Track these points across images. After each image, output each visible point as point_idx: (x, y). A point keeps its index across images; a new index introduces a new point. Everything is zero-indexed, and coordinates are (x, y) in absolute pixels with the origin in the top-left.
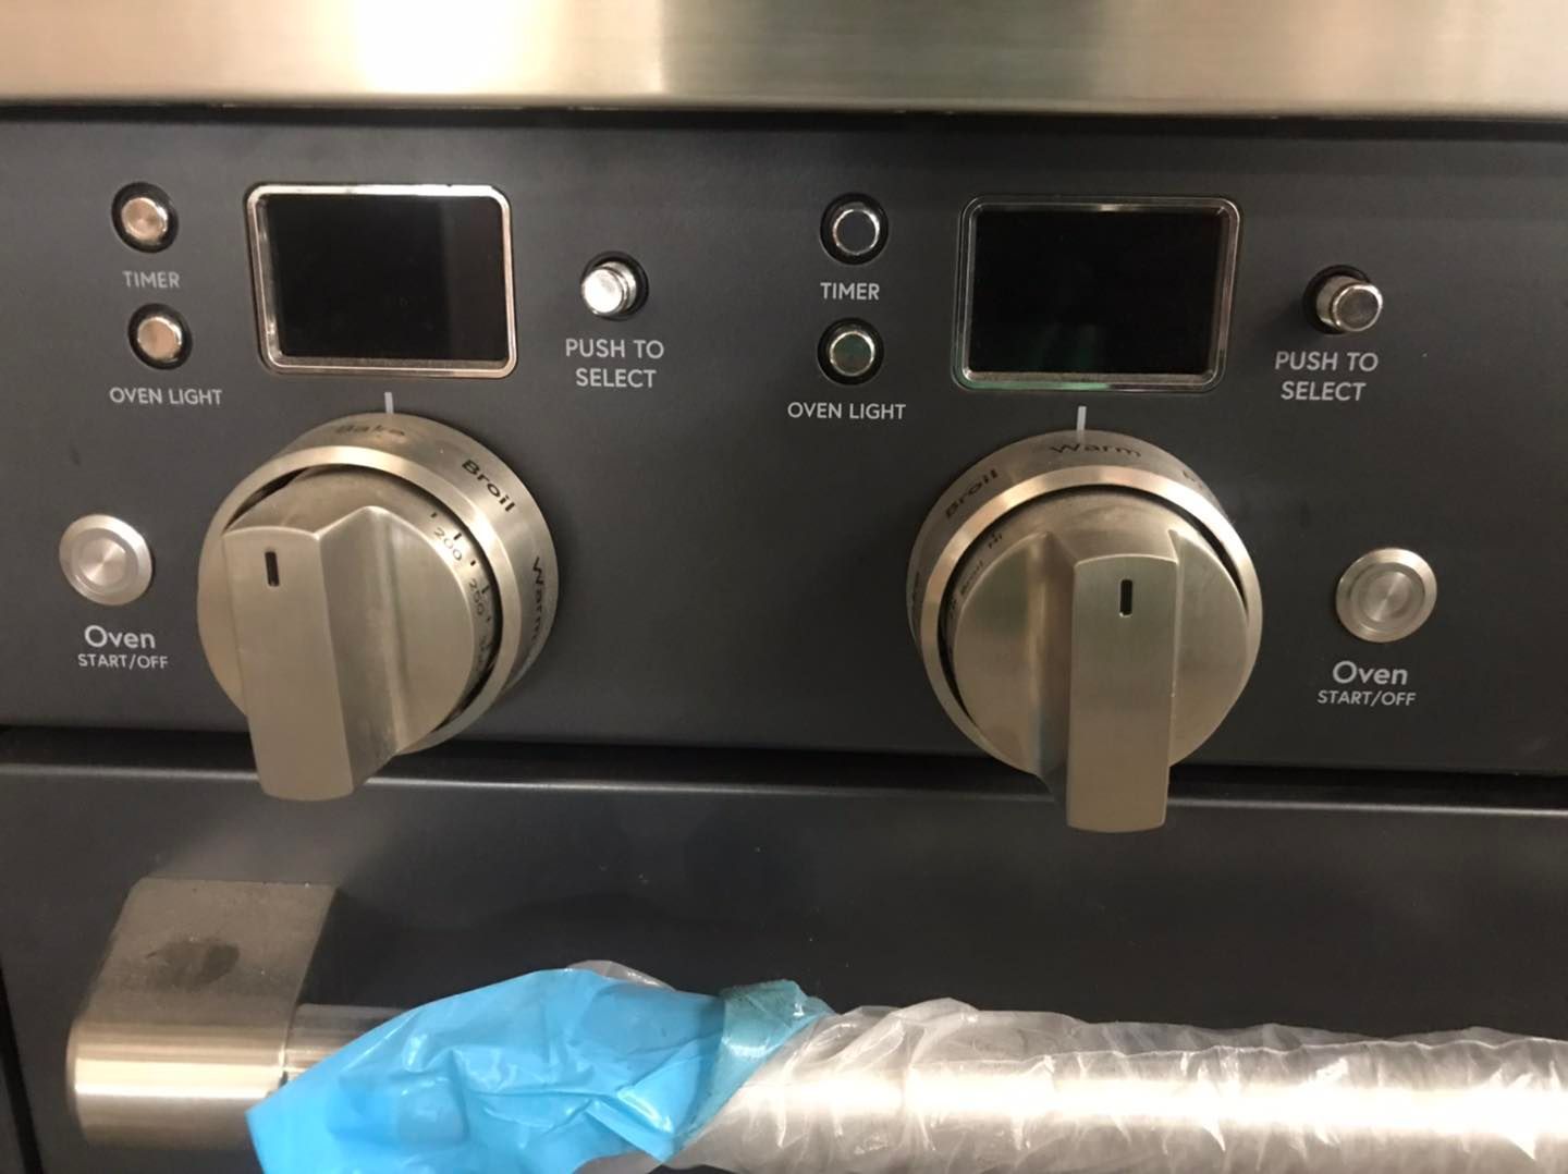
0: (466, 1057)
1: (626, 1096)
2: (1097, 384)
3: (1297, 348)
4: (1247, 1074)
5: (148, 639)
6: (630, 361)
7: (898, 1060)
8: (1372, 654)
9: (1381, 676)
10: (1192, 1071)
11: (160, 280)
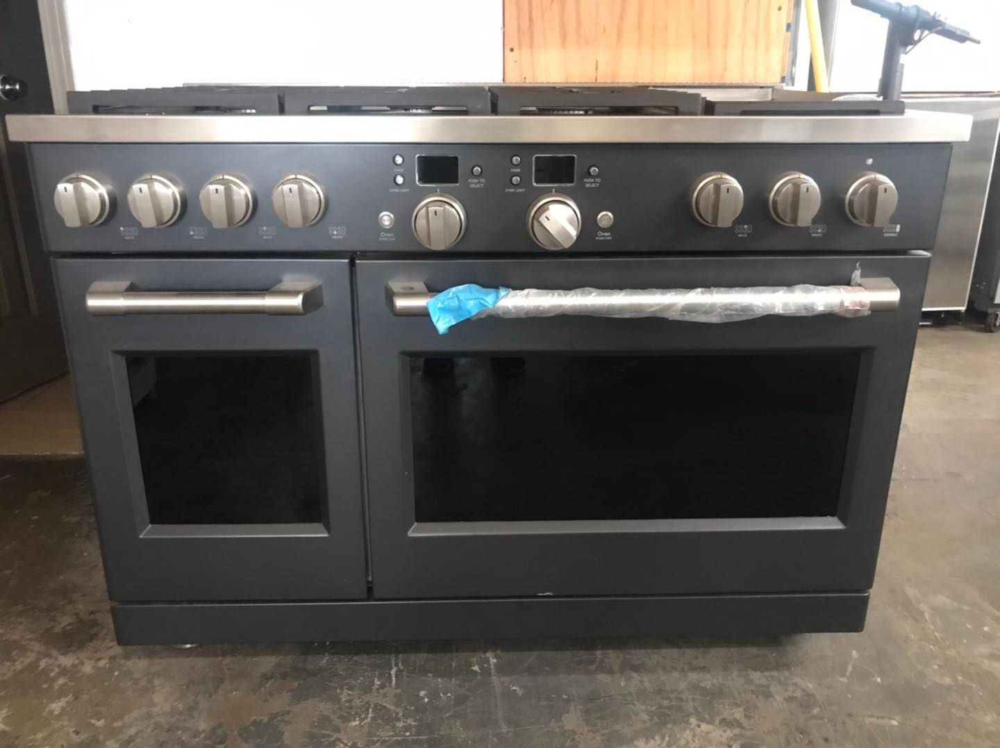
0: (459, 295)
1: (485, 298)
2: (556, 185)
3: (587, 178)
4: (581, 296)
5: (392, 235)
6: (479, 183)
7: (527, 295)
8: (604, 230)
9: (606, 234)
10: (572, 296)
11: (401, 170)
